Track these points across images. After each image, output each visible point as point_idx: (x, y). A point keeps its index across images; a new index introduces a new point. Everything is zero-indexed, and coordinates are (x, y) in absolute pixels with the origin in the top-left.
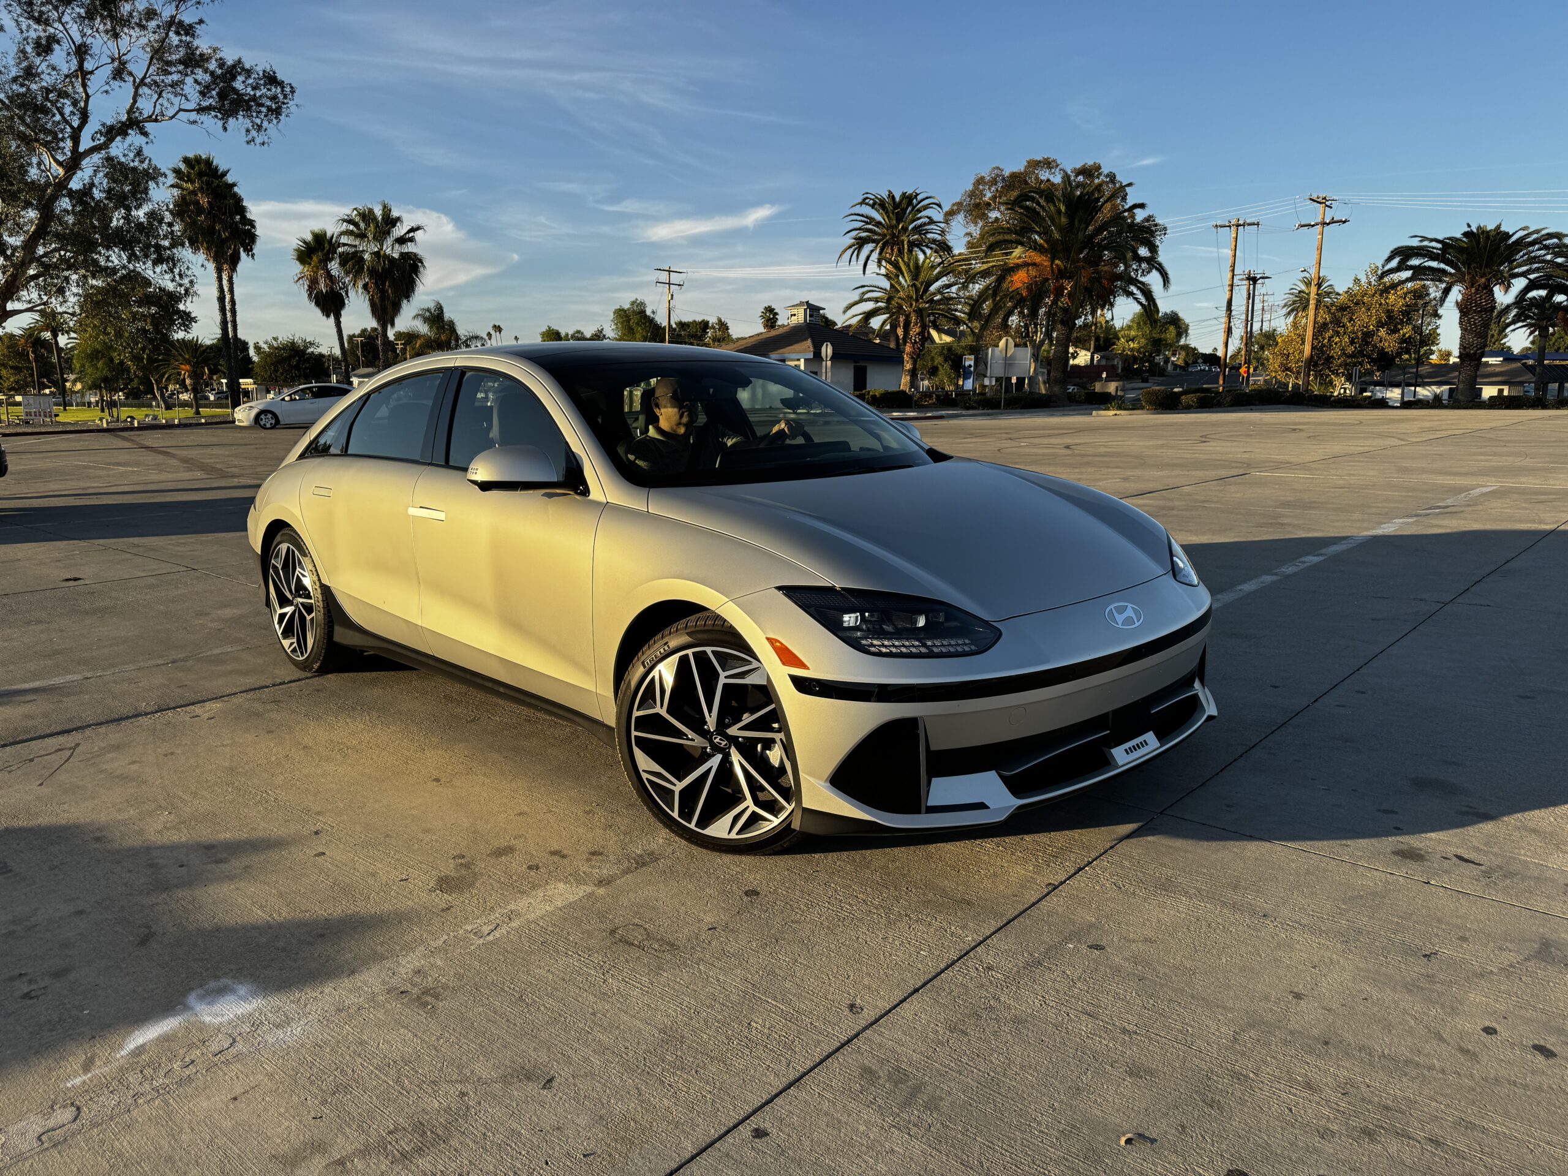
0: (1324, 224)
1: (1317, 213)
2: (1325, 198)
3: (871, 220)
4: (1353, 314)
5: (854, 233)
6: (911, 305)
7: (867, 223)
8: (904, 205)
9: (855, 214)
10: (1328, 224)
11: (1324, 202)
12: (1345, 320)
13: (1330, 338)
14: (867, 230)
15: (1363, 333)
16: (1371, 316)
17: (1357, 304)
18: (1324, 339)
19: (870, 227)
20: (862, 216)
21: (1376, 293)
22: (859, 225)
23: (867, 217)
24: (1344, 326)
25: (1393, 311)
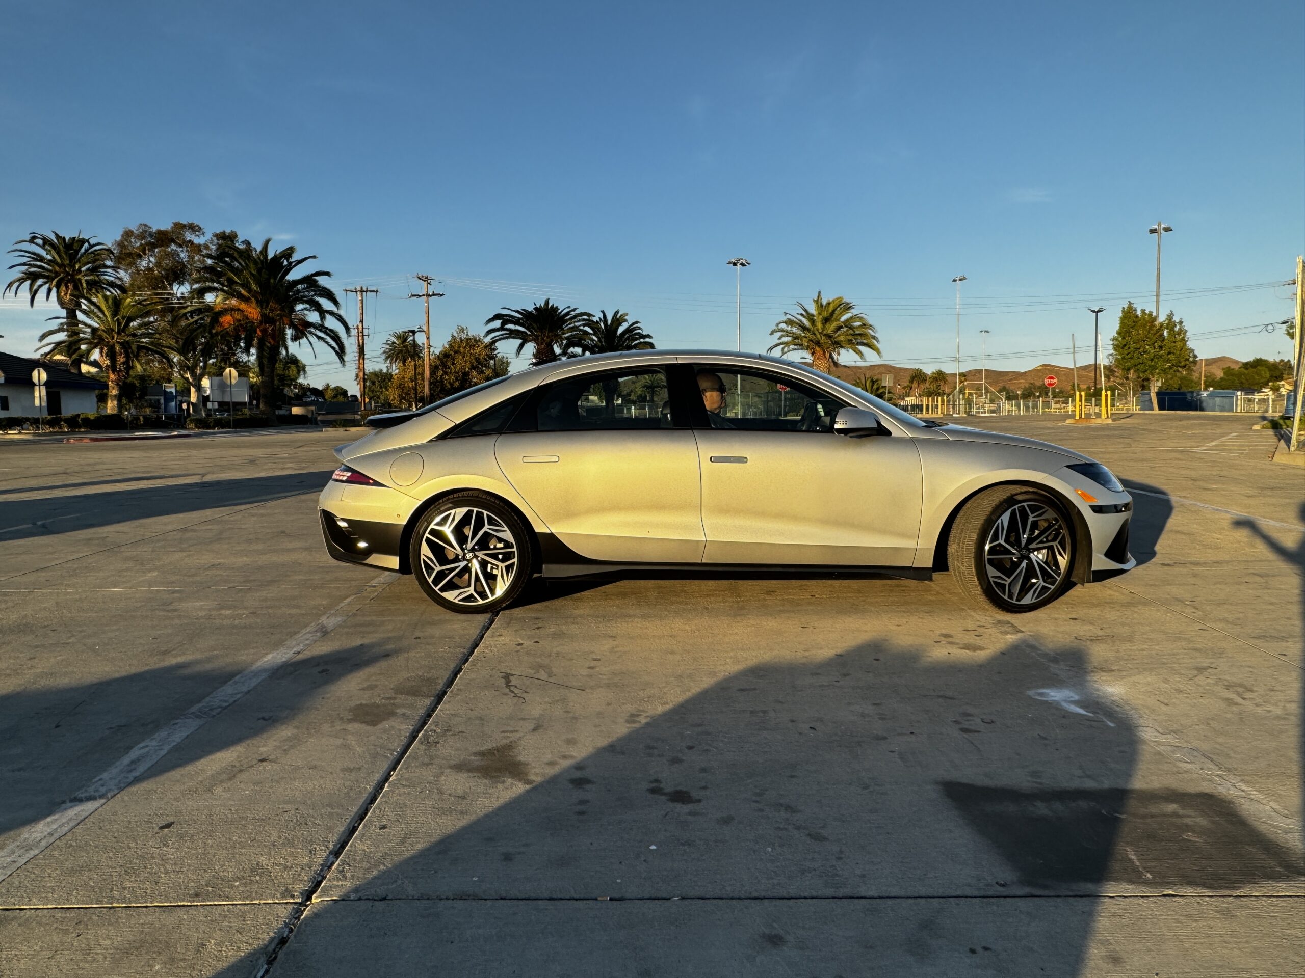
0: (429, 296)
1: (422, 288)
2: (427, 278)
3: (42, 259)
4: (454, 360)
5: (24, 268)
6: (113, 337)
7: (36, 260)
8: (76, 246)
9: (21, 251)
10: (431, 296)
11: (426, 279)
12: (449, 364)
13: (441, 376)
14: (36, 266)
15: (462, 373)
16: (466, 362)
17: (456, 352)
18: (437, 376)
19: (39, 263)
20: (29, 252)
21: (466, 346)
22: (25, 260)
23: (34, 254)
24: (449, 368)
25: (479, 359)
